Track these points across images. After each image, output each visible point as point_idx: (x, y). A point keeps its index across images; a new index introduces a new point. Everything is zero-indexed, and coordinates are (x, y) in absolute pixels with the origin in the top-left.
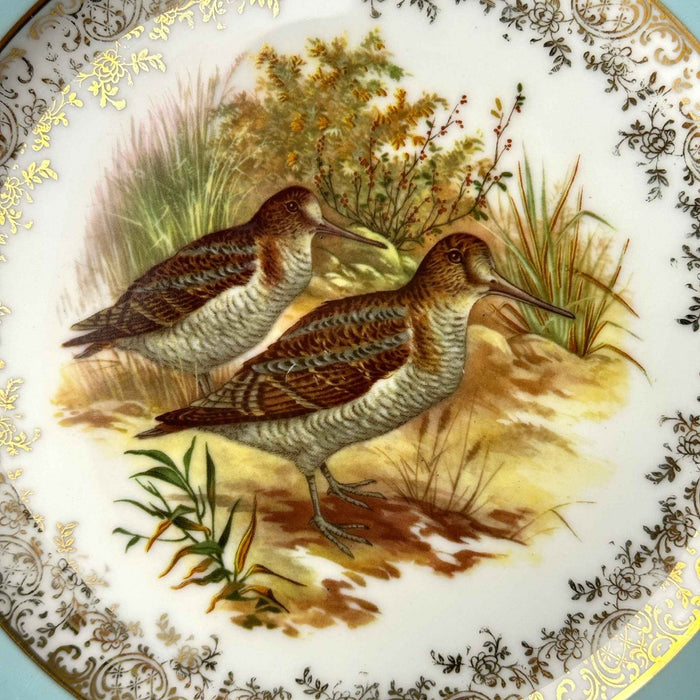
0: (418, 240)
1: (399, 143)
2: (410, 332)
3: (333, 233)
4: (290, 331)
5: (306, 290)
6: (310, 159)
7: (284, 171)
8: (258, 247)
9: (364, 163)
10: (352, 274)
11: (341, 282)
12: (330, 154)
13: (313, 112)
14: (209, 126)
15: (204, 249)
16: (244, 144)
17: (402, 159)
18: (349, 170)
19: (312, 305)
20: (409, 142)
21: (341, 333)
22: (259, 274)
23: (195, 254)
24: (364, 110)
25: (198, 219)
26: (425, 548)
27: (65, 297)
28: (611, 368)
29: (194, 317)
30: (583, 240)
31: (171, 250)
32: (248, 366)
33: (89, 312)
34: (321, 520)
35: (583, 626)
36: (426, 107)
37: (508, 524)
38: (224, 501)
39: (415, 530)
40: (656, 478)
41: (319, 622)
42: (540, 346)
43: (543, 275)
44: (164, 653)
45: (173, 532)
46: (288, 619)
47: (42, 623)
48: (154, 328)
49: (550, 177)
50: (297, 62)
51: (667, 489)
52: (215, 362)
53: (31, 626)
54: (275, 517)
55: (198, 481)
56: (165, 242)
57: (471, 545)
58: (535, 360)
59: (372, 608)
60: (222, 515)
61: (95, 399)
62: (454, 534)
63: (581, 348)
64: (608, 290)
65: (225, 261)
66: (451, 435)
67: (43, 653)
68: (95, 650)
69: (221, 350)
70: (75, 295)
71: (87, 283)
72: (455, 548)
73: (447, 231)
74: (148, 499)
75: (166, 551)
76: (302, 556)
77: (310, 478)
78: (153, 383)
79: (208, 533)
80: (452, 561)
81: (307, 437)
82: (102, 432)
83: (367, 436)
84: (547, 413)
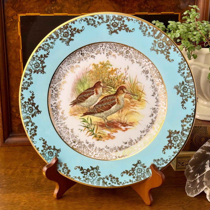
0: (116, 87)
1: (112, 75)
2: (116, 100)
3: (105, 87)
4: (100, 101)
5: (102, 95)
6: (101, 78)
7: (97, 79)
8: (95, 90)
9: (108, 78)
10: (108, 93)
11: (106, 94)
12: (103, 77)
13: (100, 71)
14: (87, 74)
15: (87, 91)
16: (92, 76)
17: (113, 77)
18: (106, 79)
19: (103, 97)
20: (114, 74)
21: (107, 101)
22: (95, 93)
23: (86, 91)
24: (108, 71)
25: (86, 87)
26: (121, 128)
27: (69, 99)
28: (143, 102)
29: (87, 100)
30: (138, 86)
31: (83, 91)
32: (95, 106)
33: (73, 100)
34: (106, 126)
35: (142, 136)
36: (116, 70)
37: (131, 124)
38: (93, 124)
39: (119, 126)
40: (150, 116)
41: (107, 139)
42: (134, 100)
43: (133, 91)
44: (87, 145)
45: (87, 129)
46: (103, 139)
47: (70, 142)
48: (81, 102)
49: (133, 78)
50: (98, 65)
51: (152, 118)
52: (90, 106)
53: (69, 143)
54: (100, 126)
55: (89, 122)
56: (82, 90)
57: (127, 127)
58: (133, 102)
59: (114, 137)
60: (93, 126)
61: (74, 112)
62: (125, 126)
63: (139, 100)
64: (142, 92)
65: (90, 92)
66: (123, 113)
67: (71, 146)
68: (78, 145)
69: (91, 104)
70: (70, 98)
71: (72, 96)
72: (125, 128)
73: (120, 86)
74: (83, 125)
75: (86, 132)
76: (104, 131)
77: (104, 120)
78: (82, 109)
79: (91, 129)
80: (125, 130)
81: (104, 115)
82: (76, 116)
83: (112, 114)
84: (135, 109)
